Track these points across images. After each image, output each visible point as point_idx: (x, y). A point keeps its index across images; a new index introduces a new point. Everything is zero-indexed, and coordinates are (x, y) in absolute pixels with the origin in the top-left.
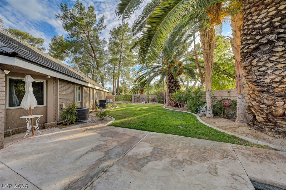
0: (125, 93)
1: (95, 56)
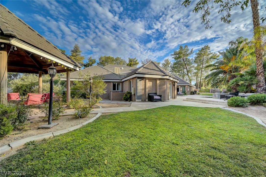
1: (186, 68)
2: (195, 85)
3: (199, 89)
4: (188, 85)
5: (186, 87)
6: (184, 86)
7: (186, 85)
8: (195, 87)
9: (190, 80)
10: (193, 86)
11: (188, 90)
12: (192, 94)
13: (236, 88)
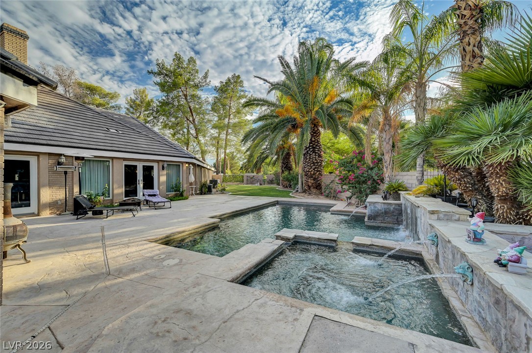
0: (232, 171)
1: (194, 120)
2: (215, 167)
3: (222, 174)
4: (189, 163)
5: (185, 168)
6: (178, 165)
7: (182, 163)
8: (213, 169)
9: (203, 153)
10: (208, 167)
11: (192, 178)
12: (205, 194)
13: (313, 174)
